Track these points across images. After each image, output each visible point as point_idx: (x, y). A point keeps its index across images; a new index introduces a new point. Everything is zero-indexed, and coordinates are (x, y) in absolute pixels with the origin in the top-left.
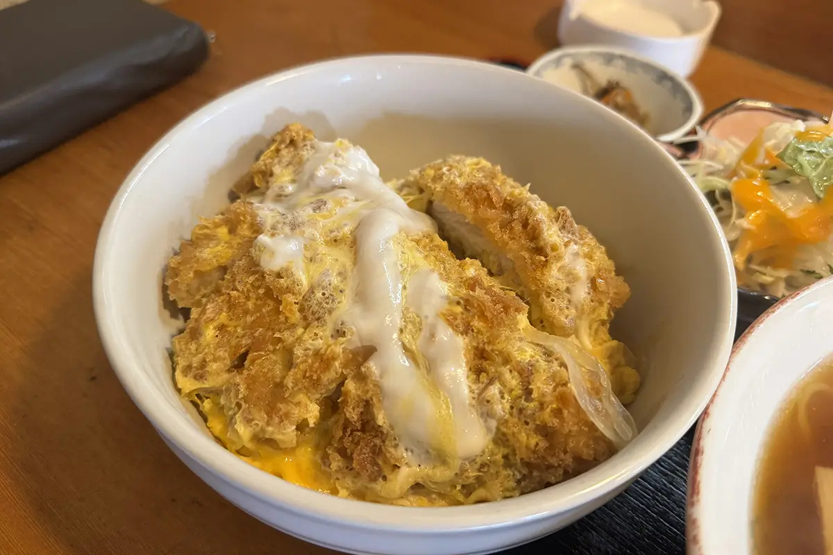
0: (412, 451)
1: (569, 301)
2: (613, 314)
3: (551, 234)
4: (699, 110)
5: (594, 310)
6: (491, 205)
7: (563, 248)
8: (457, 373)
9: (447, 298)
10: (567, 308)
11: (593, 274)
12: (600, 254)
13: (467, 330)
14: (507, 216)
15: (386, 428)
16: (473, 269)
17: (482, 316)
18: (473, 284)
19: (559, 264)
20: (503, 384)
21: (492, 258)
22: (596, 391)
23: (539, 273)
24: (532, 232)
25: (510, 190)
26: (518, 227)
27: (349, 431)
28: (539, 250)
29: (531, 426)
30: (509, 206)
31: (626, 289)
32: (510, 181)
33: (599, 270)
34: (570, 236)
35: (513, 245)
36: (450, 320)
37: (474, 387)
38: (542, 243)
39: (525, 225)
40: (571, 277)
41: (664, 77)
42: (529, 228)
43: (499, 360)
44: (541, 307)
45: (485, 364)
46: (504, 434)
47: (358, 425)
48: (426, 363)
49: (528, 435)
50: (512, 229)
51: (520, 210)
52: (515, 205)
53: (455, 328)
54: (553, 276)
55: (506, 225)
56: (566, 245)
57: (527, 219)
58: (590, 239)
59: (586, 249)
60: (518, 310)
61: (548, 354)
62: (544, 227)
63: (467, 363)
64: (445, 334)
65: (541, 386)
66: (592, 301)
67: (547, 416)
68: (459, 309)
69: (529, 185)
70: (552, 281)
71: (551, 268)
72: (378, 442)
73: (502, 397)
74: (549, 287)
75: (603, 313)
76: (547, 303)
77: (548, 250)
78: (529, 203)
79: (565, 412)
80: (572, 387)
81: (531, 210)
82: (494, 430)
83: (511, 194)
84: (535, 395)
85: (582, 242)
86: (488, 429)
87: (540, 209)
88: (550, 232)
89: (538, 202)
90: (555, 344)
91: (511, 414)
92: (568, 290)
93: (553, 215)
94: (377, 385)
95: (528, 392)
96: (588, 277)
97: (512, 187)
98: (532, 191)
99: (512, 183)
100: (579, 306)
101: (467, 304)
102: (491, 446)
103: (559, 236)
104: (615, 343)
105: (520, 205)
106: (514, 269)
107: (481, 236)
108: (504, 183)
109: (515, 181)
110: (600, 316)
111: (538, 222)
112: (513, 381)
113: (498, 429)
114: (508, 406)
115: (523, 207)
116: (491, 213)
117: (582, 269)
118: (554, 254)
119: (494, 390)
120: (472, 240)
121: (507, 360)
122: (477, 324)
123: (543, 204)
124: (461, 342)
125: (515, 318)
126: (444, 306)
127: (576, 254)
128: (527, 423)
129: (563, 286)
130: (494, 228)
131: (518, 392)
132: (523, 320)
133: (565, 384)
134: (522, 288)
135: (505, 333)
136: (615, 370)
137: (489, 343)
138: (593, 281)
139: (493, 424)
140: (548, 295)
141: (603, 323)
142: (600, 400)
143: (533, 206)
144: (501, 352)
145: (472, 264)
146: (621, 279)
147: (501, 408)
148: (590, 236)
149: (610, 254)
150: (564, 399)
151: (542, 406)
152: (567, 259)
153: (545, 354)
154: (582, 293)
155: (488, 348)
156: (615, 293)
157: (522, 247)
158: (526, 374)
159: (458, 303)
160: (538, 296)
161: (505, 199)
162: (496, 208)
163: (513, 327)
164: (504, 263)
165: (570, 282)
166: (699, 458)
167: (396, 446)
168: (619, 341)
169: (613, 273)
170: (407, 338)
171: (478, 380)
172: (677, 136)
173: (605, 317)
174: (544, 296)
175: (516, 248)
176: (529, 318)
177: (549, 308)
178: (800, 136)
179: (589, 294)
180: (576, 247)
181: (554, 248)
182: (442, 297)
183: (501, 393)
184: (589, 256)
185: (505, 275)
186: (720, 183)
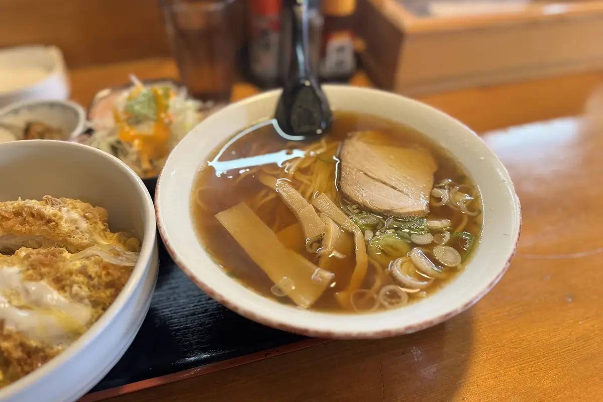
0: (61, 343)
1: (82, 232)
2: (106, 224)
3: (49, 210)
4: (81, 111)
5: (95, 228)
6: (8, 219)
7: (59, 213)
8: (53, 296)
9: (21, 272)
10: (83, 235)
11: (83, 213)
12: (79, 204)
13: (42, 276)
14: (20, 218)
15: (40, 346)
16: (22, 252)
17: (44, 265)
18: (28, 257)
19: (64, 221)
20: (77, 283)
21: (30, 242)
22: (117, 254)
23: (57, 231)
24: (39, 216)
25: (12, 206)
26: (30, 219)
27: (23, 363)
28: (49, 221)
29: (102, 288)
30: (17, 213)
31: (102, 210)
32: (9, 203)
33: (83, 210)
34: (59, 206)
35: (34, 228)
36: (30, 279)
37: (66, 295)
38: (48, 217)
39: (33, 215)
40: (73, 221)
41: (52, 105)
42: (36, 215)
43: (68, 276)
44: (72, 244)
45: (63, 283)
46: (94, 301)
47: (25, 356)
48: (35, 304)
49: (104, 293)
50: (27, 221)
51: (24, 211)
52: (20, 211)
53: (36, 280)
54: (65, 227)
55: (23, 223)
56: (60, 210)
57: (32, 213)
58: (69, 201)
59: (70, 206)
60: (61, 253)
61: (87, 258)
62: (43, 210)
63: (54, 289)
64: (33, 287)
65: (93, 270)
66: (91, 225)
67: (105, 279)
68: (30, 272)
69: (20, 198)
70: (66, 230)
71: (61, 225)
72: (41, 354)
73: (81, 288)
74: (67, 233)
75: (101, 226)
76: (72, 240)
77: (53, 218)
78: (27, 205)
79: (110, 271)
80: (106, 260)
81: (30, 207)
82: (89, 303)
83: (14, 208)
84: (93, 275)
85: (67, 205)
86: (86, 305)
87: (34, 204)
88: (48, 210)
89: (30, 201)
90: (89, 252)
91: (91, 291)
92: (77, 228)
93: (43, 202)
94: (18, 333)
95: (90, 277)
96: (81, 216)
97: (11, 204)
98: (23, 199)
99: (10, 203)
100: (88, 231)
101: (33, 266)
102: (93, 310)
103: (53, 209)
104: (116, 234)
105: (23, 209)
106: (45, 238)
107: (16, 237)
108: (6, 206)
109: (11, 201)
110: (100, 228)
111: (38, 210)
112: (81, 278)
113: (91, 301)
114: (87, 289)
115: (25, 209)
116: (10, 223)
117: (75, 215)
118: (57, 218)
119: (75, 288)
120: (12, 242)
121: (71, 273)
122: (44, 270)
123: (34, 201)
124: (43, 283)
125: (62, 257)
126: (22, 276)
127: (68, 211)
128: (99, 288)
129: (73, 228)
130: (18, 227)
131: (86, 280)
132: (67, 255)
133: (102, 261)
134: (56, 243)
135: (61, 264)
136: (125, 244)
137: (57, 273)
138: (85, 217)
139: (87, 301)
140: (70, 236)
141: (105, 230)
142: (122, 256)
143: (29, 205)
144: (66, 273)
145: (21, 251)
146: (97, 207)
147: (84, 292)
148: (68, 199)
149: (84, 200)
150: (106, 267)
151: (100, 277)
152: (65, 216)
153: (86, 259)
154: (84, 225)
155: (59, 275)
156: (99, 215)
157: (40, 226)
158: (83, 271)
159: (28, 269)
160: (66, 241)
161: (13, 212)
162: (11, 219)
163: (64, 260)
164: (38, 239)
165: (75, 224)
166: (167, 243)
167: (52, 348)
168: (117, 232)
169: (92, 208)
170: (15, 302)
171: (65, 291)
172: (79, 130)
173: (103, 227)
174: (69, 238)
175: (38, 228)
176: (69, 251)
177: (75, 241)
178: (130, 98)
179: (87, 223)
180: (65, 208)
181: (55, 215)
182: (18, 273)
183: (80, 287)
184: (74, 208)
185: (43, 244)
186: (112, 139)
